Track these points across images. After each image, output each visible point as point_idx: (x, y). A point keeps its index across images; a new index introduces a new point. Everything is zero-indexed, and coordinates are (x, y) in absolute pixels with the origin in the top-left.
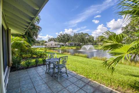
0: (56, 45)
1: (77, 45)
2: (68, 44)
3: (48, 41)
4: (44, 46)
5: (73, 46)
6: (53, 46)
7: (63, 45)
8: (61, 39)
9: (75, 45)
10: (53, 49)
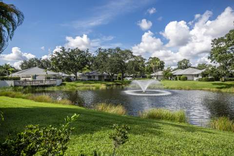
0: (48, 78)
1: (105, 78)
2: (83, 75)
3: (22, 66)
4: (10, 83)
5: (96, 81)
6: (42, 81)
7: (69, 80)
8: (65, 64)
9: (101, 77)
10: (41, 89)
